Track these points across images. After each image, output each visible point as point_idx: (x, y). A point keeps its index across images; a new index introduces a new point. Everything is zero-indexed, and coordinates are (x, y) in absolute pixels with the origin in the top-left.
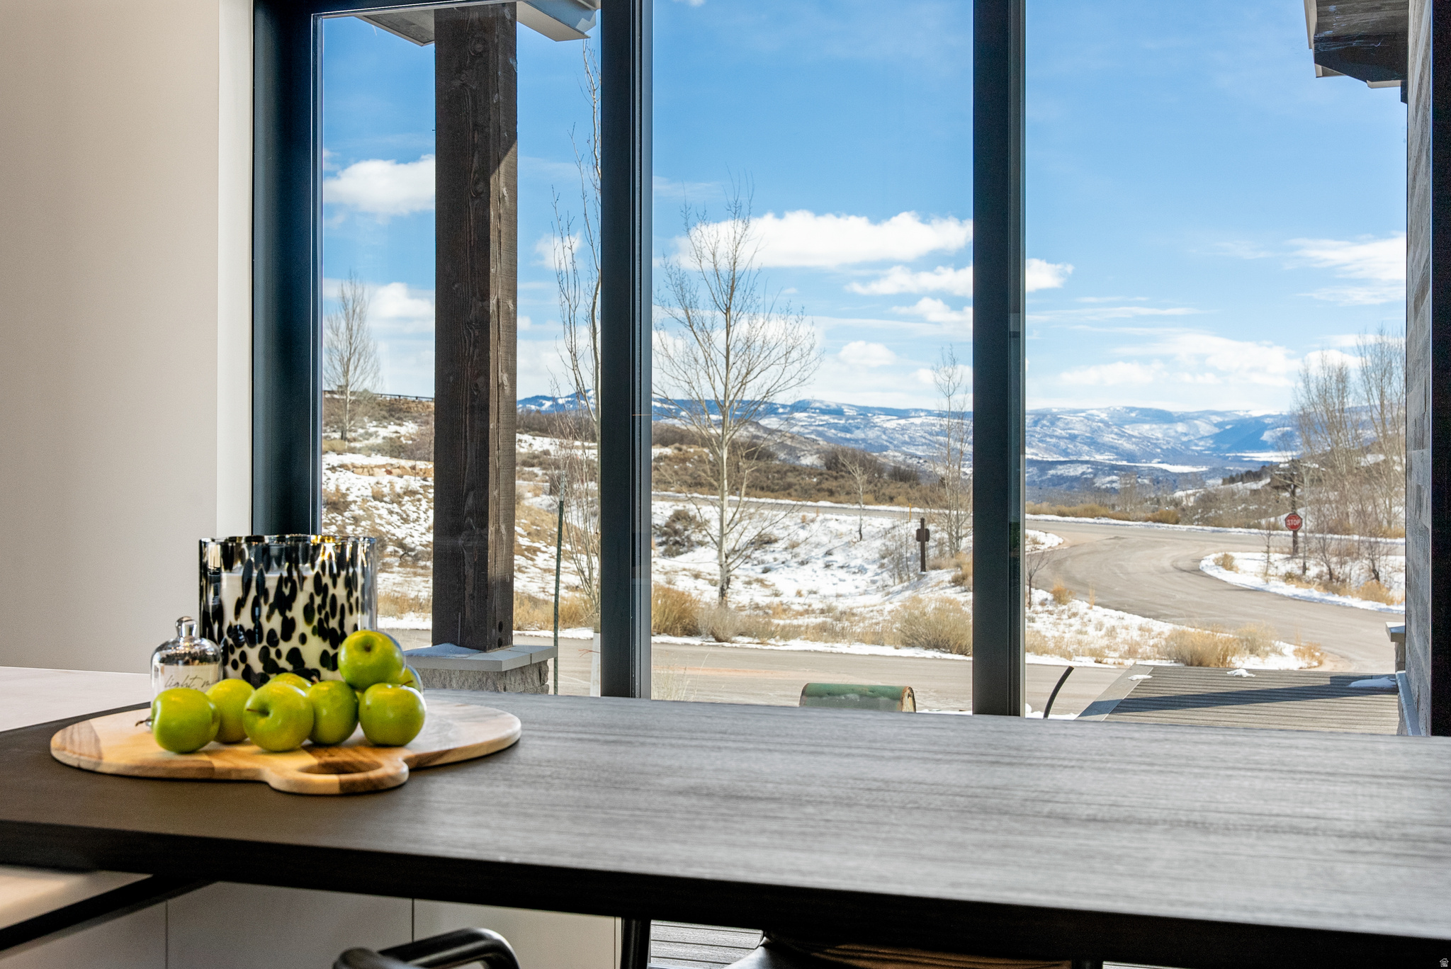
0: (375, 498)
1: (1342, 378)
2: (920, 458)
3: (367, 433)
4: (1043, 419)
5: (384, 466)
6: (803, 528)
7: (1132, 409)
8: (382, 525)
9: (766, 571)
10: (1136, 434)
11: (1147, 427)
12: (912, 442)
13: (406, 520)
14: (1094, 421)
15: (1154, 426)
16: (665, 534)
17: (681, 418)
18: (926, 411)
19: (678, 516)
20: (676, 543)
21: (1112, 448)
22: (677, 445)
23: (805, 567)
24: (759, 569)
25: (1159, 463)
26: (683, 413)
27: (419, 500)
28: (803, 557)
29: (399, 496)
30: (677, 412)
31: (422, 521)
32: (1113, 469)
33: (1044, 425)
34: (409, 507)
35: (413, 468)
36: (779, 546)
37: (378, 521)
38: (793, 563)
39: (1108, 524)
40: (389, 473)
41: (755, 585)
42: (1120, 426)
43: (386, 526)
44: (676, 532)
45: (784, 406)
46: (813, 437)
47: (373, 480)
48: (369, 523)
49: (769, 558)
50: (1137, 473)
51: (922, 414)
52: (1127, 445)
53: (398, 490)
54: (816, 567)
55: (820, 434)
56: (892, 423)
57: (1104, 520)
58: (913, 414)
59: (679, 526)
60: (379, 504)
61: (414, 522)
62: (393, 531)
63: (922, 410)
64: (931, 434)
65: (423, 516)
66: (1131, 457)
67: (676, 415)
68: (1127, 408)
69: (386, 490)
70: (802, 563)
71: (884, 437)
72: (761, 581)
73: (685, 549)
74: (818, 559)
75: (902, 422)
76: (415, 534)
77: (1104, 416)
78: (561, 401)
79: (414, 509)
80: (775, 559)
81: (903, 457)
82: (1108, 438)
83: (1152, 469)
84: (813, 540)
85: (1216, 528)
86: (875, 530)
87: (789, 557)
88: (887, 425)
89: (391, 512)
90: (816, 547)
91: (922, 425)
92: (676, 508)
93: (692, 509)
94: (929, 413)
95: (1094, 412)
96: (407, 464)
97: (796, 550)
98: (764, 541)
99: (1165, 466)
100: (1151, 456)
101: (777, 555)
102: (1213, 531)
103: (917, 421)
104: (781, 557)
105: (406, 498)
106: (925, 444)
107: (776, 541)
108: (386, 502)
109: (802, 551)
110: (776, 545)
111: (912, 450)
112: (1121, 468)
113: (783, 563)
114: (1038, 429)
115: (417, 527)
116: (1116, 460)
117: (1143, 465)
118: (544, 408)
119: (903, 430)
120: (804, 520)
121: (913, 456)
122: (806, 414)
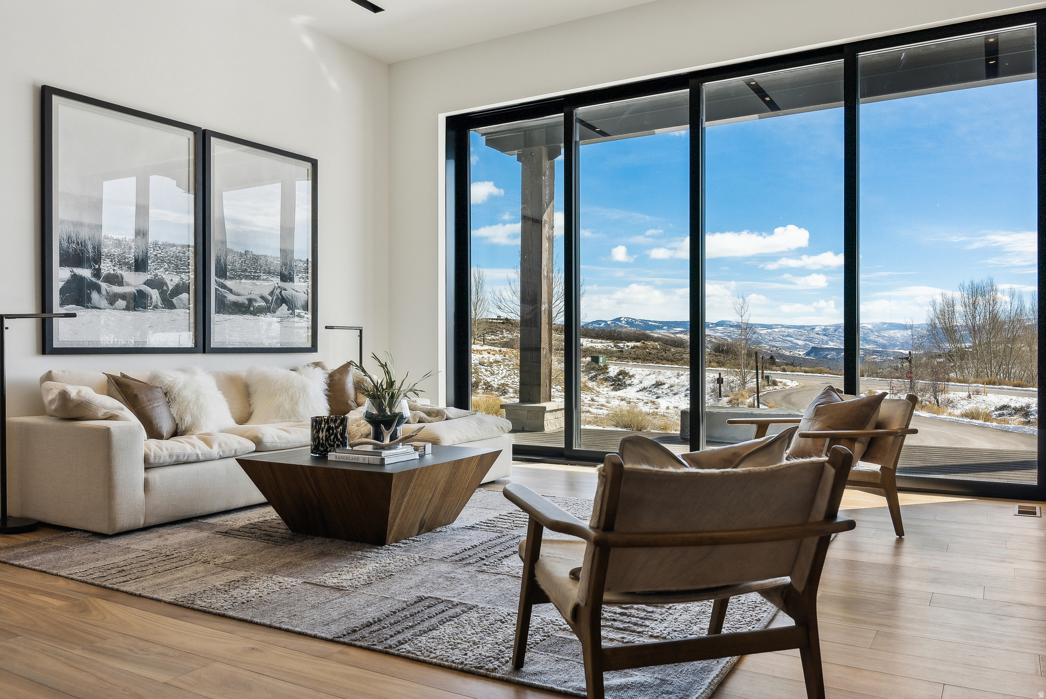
0: (480, 364)
1: (951, 304)
2: (777, 348)
3: (503, 337)
4: (839, 329)
5: (486, 350)
6: (677, 378)
7: (885, 323)
8: (482, 376)
9: (658, 398)
10: (886, 335)
11: (892, 332)
12: (774, 340)
13: (492, 374)
14: (865, 329)
15: (896, 331)
16: (614, 380)
17: (664, 329)
18: (781, 325)
19: (621, 373)
20: (619, 384)
21: (875, 342)
22: (643, 341)
23: (676, 396)
24: (654, 397)
25: (899, 349)
26: (665, 328)
27: (500, 365)
28: (676, 391)
29: (491, 363)
30: (662, 327)
31: (500, 375)
32: (875, 352)
33: (840, 332)
34: (495, 368)
35: (500, 351)
36: (666, 386)
37: (480, 374)
38: (670, 394)
39: (828, 377)
40: (489, 353)
41: (650, 404)
42: (878, 331)
43: (483, 376)
44: (619, 380)
45: (712, 324)
46: (726, 338)
47: (481, 356)
48: (476, 375)
49: (660, 392)
50: (887, 354)
51: (779, 327)
52: (881, 340)
53: (491, 360)
54: (681, 396)
55: (729, 336)
56: (764, 332)
57: (825, 375)
58: (775, 327)
59: (621, 377)
60: (482, 367)
61: (496, 375)
62: (486, 378)
63: (779, 325)
64: (783, 336)
65: (501, 372)
66: (884, 346)
67: (661, 328)
68: (882, 323)
69: (486, 361)
70: (675, 394)
71: (760, 338)
72: (653, 402)
73: (623, 387)
74: (682, 392)
75: (769, 330)
76: (496, 380)
77: (870, 327)
78: (609, 322)
79: (497, 369)
80: (663, 392)
81: (769, 347)
82: (872, 337)
83: (894, 352)
84: (681, 384)
85: (881, 379)
86: (711, 379)
87: (669, 391)
88: (762, 332)
89: (486, 370)
90: (682, 387)
91: (779, 332)
92: (621, 369)
93: (628, 369)
94: (783, 326)
95: (865, 325)
96: (497, 349)
97: (673, 388)
98: (658, 385)
99: (902, 351)
100: (895, 346)
101: (664, 391)
102: (880, 380)
103: (777, 330)
104: (665, 391)
105: (495, 364)
106: (781, 341)
107: (664, 384)
108: (485, 366)
109: (675, 389)
110: (664, 386)
111: (774, 343)
112: (878, 352)
113: (666, 394)
114: (836, 333)
115: (497, 377)
116: (877, 348)
117: (890, 350)
118: (601, 326)
119: (770, 334)
120: (678, 375)
121: (773, 346)
122: (723, 328)
